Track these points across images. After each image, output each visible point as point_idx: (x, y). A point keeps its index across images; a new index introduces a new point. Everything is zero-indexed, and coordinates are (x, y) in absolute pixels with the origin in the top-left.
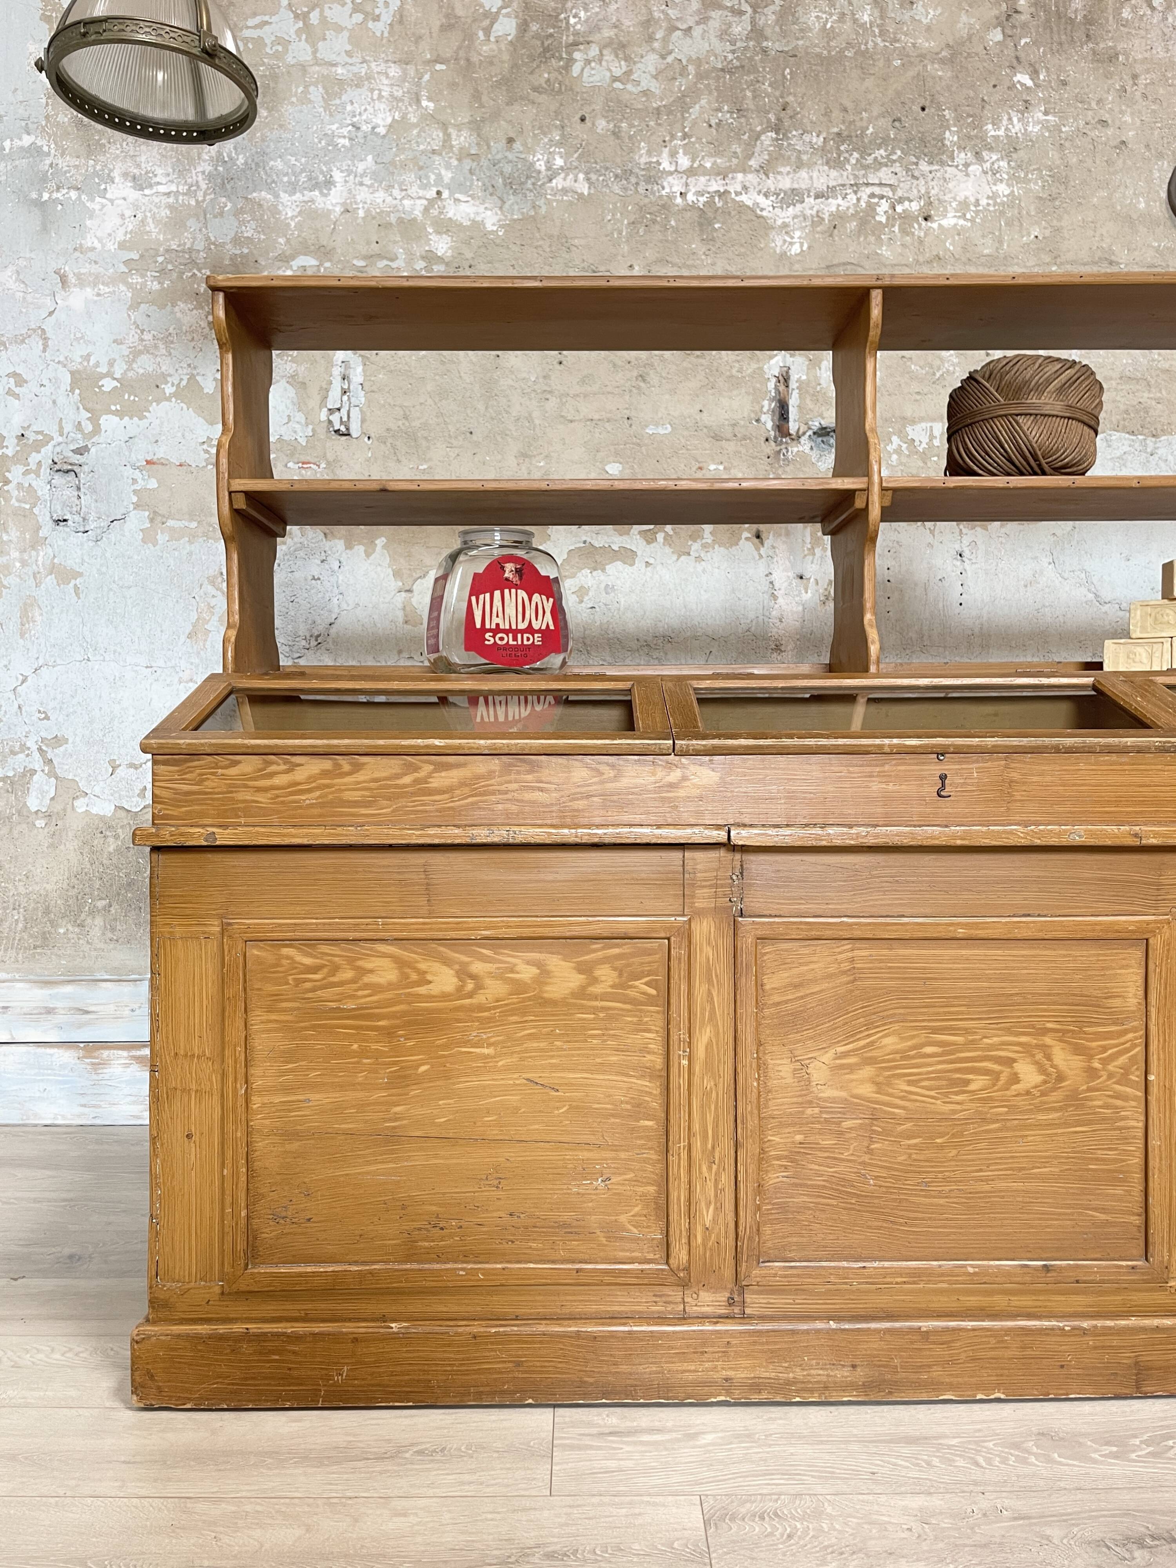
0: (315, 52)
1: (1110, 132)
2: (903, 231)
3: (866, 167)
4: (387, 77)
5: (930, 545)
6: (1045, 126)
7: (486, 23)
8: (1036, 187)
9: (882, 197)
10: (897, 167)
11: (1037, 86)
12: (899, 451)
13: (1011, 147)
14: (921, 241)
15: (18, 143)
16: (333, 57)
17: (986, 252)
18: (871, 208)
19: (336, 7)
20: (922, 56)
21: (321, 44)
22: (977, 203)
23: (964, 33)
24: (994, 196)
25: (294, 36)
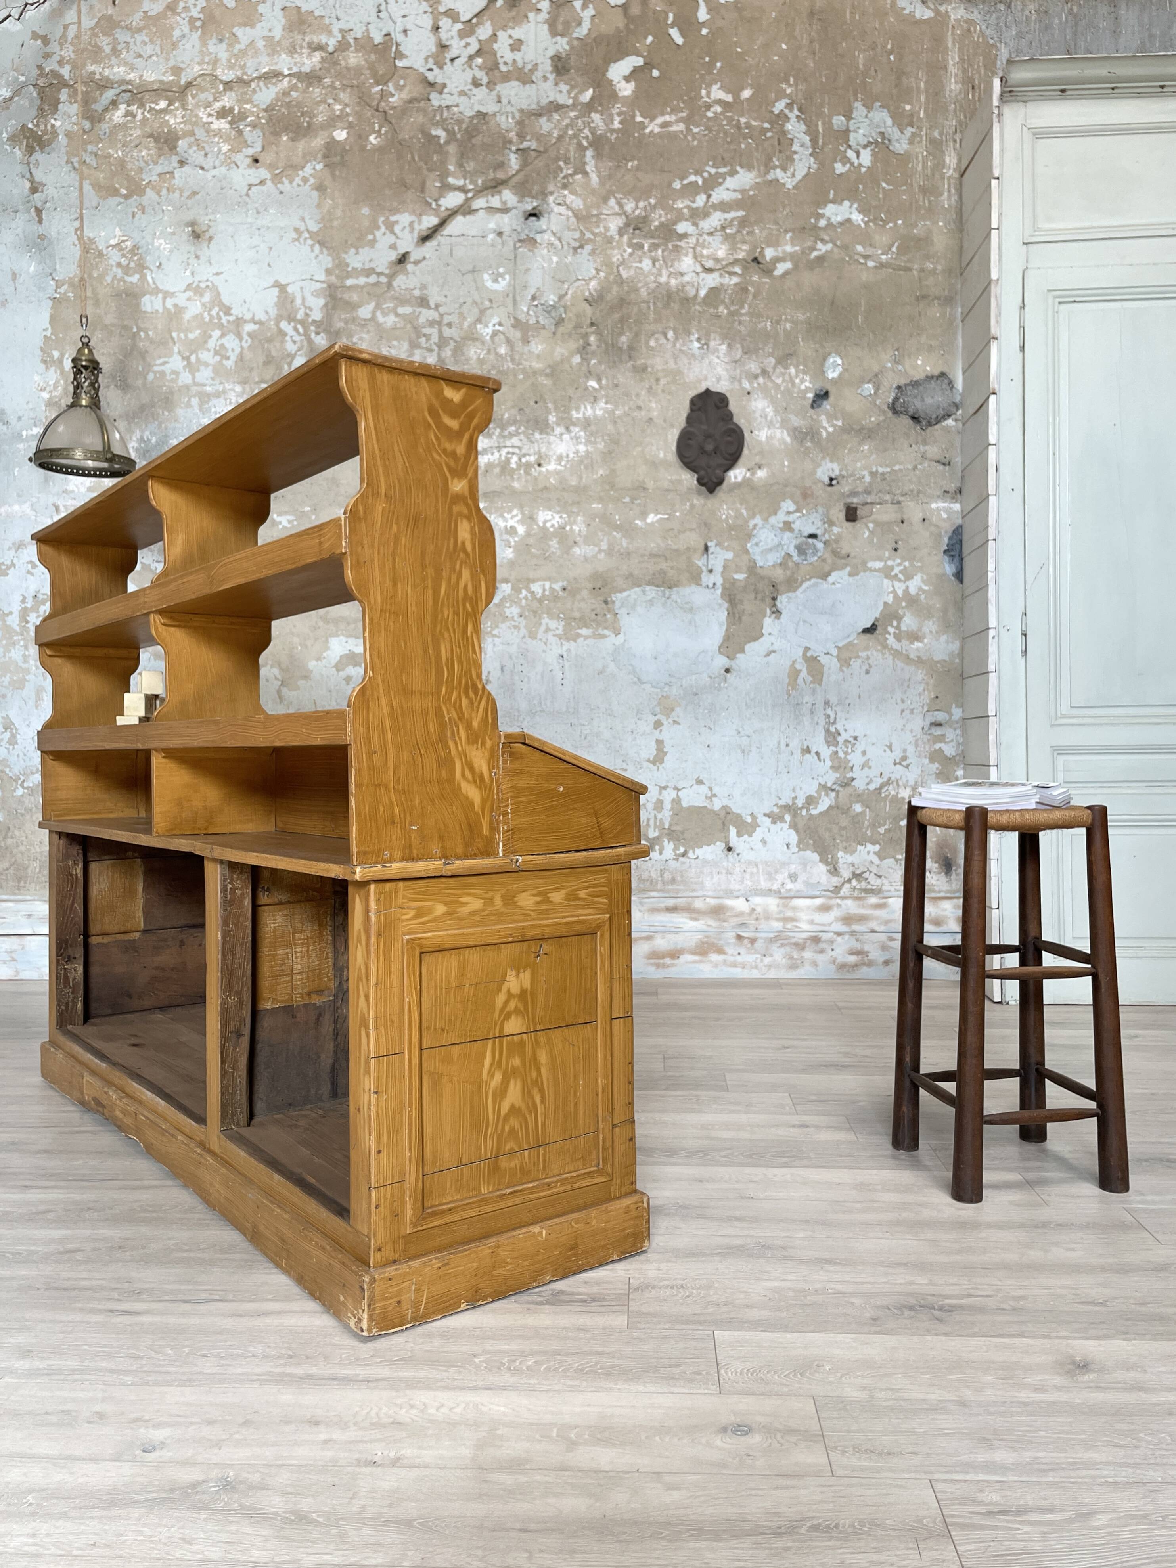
0: (194, 378)
1: (643, 413)
2: (527, 473)
3: (504, 437)
4: (234, 390)
5: (544, 651)
6: (606, 411)
7: (289, 360)
8: (601, 446)
9: (513, 454)
10: (522, 437)
11: (601, 387)
12: (526, 598)
13: (586, 424)
14: (536, 478)
15: (30, 432)
16: (204, 381)
17: (573, 484)
18: (508, 460)
19: (206, 353)
20: (535, 373)
21: (197, 374)
22: (567, 456)
23: (559, 358)
24: (577, 452)
25: (182, 370)
